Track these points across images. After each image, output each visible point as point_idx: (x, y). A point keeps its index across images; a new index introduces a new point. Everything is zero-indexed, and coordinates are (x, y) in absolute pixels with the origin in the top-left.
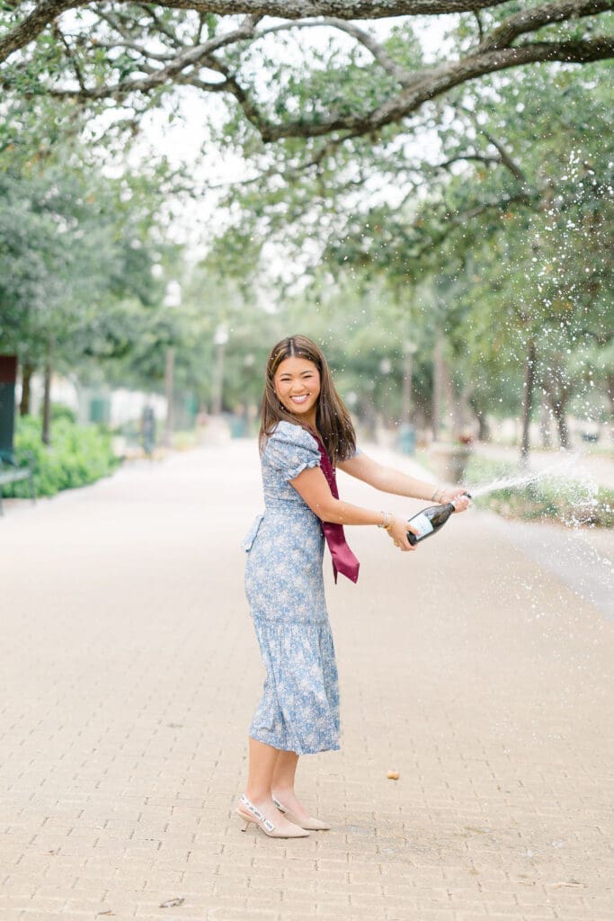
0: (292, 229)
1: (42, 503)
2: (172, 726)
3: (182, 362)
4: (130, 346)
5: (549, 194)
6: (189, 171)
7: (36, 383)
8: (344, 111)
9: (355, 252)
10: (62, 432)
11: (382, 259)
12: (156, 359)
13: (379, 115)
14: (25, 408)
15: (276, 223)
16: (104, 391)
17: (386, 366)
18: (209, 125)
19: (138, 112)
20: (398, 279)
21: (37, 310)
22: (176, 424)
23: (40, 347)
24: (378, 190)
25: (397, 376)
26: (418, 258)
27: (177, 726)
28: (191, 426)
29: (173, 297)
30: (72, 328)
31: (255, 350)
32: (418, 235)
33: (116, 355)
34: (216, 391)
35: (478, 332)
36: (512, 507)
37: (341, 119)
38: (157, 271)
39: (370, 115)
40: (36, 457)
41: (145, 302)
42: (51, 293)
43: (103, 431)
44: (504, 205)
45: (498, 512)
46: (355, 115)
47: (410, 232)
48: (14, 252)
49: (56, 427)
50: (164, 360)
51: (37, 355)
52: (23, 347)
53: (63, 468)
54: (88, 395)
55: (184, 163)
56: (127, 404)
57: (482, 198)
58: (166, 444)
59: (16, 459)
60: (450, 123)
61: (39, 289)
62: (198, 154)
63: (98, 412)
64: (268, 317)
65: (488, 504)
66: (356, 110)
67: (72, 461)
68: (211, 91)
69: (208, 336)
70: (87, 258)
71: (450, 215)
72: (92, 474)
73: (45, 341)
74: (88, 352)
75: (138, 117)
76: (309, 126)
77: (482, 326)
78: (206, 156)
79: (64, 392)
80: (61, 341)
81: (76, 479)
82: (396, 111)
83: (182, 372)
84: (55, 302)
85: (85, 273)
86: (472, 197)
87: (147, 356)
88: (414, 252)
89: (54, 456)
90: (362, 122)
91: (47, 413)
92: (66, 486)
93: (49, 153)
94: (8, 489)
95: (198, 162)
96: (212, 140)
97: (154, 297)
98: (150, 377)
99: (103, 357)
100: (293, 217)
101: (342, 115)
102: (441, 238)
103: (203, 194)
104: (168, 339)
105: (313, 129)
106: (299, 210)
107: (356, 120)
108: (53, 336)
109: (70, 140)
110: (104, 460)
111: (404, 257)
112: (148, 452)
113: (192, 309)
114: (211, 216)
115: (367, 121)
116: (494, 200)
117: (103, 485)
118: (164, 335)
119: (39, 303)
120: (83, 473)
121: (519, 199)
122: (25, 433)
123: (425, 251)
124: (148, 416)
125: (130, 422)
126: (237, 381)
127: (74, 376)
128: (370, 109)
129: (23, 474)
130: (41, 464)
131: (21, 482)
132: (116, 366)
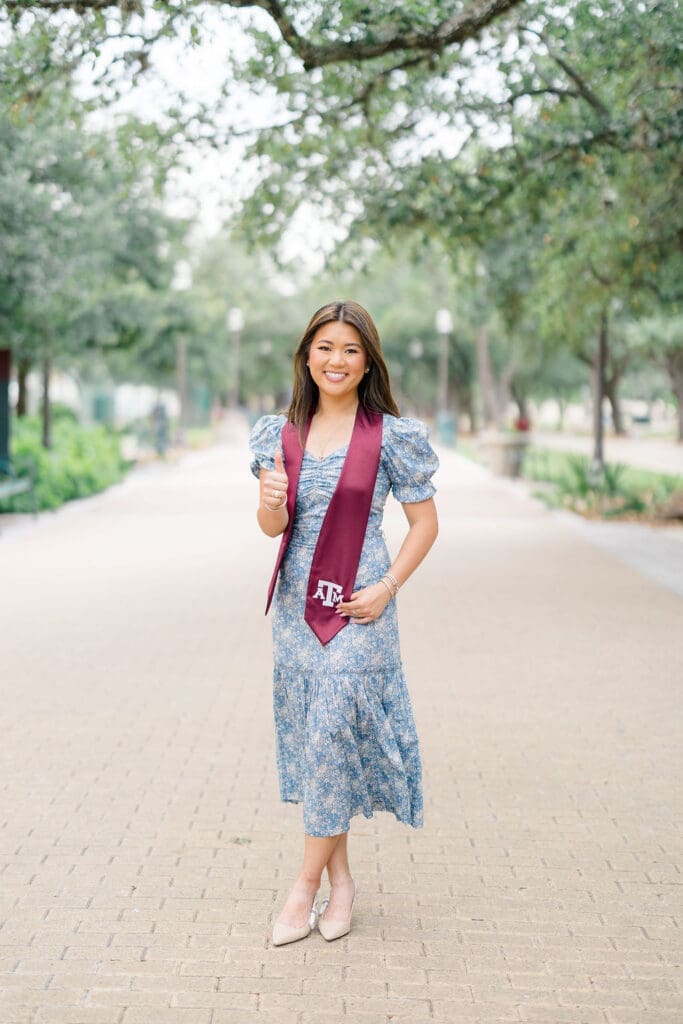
0: (332, 186)
1: (45, 519)
2: (237, 841)
3: (196, 352)
4: (139, 332)
5: (641, 129)
6: (209, 115)
7: (34, 381)
8: (404, 26)
9: (409, 209)
10: (66, 434)
11: (441, 215)
12: (166, 349)
13: (448, 29)
14: (22, 408)
15: (313, 178)
16: (108, 387)
17: (416, 349)
18: (231, 60)
19: (147, 42)
20: (456, 241)
21: (33, 295)
22: (189, 420)
23: (38, 338)
24: (431, 135)
25: (431, 361)
26: (482, 214)
27: (244, 840)
28: (204, 422)
29: (182, 280)
30: (74, 315)
31: (273, 337)
32: (484, 187)
33: (122, 345)
34: (230, 383)
35: (549, 301)
36: (589, 504)
37: (401, 36)
38: (164, 251)
39: (437, 29)
40: (37, 464)
41: (153, 284)
42: (51, 274)
43: (110, 431)
44: (587, 146)
45: (573, 509)
46: (418, 29)
47: (474, 182)
48: (9, 228)
49: (59, 429)
50: (175, 351)
51: (33, 347)
52: (17, 339)
53: (69, 476)
54: (90, 392)
55: (203, 106)
56: (134, 400)
57: (559, 139)
58: (179, 443)
59: (13, 468)
60: (515, 53)
61: (36, 270)
62: (218, 95)
63: (101, 410)
64: (285, 300)
65: (561, 501)
66: (419, 23)
67: (77, 468)
68: (238, 7)
69: (221, 322)
70: (88, 235)
71: (520, 159)
72: (101, 479)
73: (42, 331)
74: (91, 344)
75: (147, 48)
76: (360, 46)
77: (555, 294)
78: (229, 98)
79: (65, 390)
80: (62, 331)
81: (84, 488)
82: (469, 22)
83: (197, 364)
84: (55, 285)
85: (87, 250)
86: (546, 138)
87: (156, 347)
88: (478, 206)
89: (58, 463)
90: (427, 38)
91: (47, 412)
92: (72, 496)
93: (39, 94)
94: (5, 505)
95: (220, 106)
96: (236, 78)
97: (162, 278)
98: (160, 370)
99: (107, 348)
100: (333, 171)
101: (401, 31)
102: (508, 189)
103: (227, 143)
104: (180, 326)
105: (366, 50)
106: (339, 162)
107: (420, 36)
108: (52, 325)
109: (64, 77)
110: (113, 465)
111: (464, 214)
112: (160, 452)
113: (204, 291)
114: (237, 170)
115: (432, 37)
116: (574, 139)
117: (114, 494)
118: (176, 320)
119: (36, 287)
120: (90, 481)
121: (604, 137)
122: (23, 437)
123: (490, 205)
124: (159, 413)
125: (138, 421)
126: (253, 372)
127: (74, 371)
128: (436, 22)
129: (22, 485)
130: (43, 473)
131: (20, 495)
132: (122, 358)
